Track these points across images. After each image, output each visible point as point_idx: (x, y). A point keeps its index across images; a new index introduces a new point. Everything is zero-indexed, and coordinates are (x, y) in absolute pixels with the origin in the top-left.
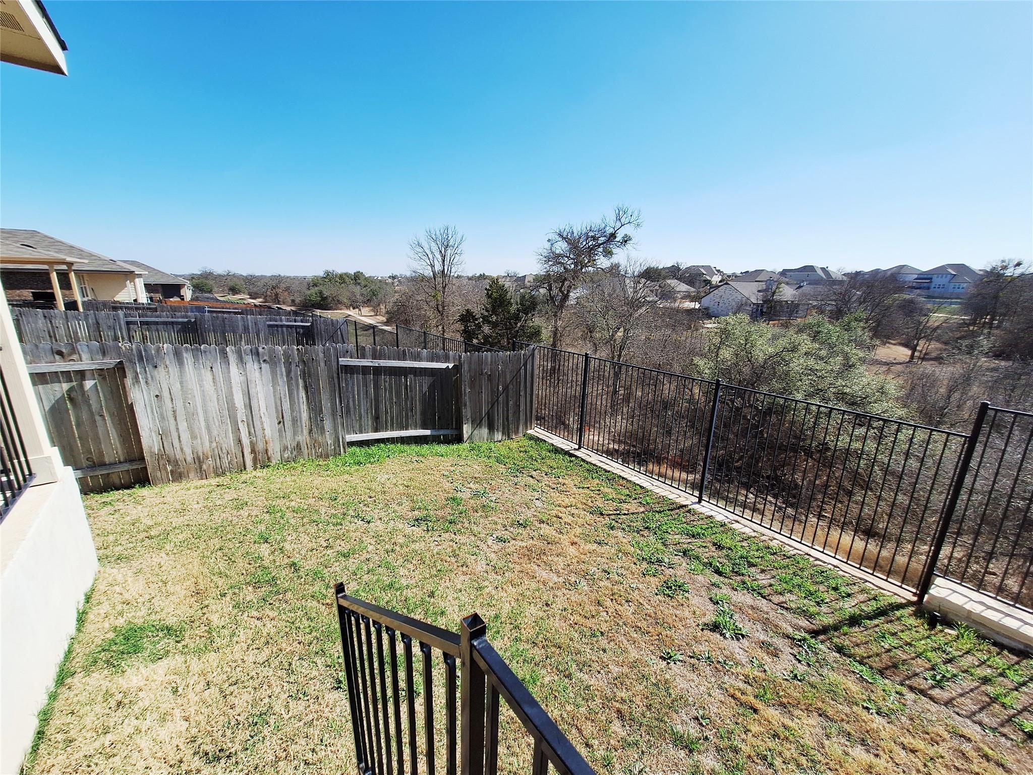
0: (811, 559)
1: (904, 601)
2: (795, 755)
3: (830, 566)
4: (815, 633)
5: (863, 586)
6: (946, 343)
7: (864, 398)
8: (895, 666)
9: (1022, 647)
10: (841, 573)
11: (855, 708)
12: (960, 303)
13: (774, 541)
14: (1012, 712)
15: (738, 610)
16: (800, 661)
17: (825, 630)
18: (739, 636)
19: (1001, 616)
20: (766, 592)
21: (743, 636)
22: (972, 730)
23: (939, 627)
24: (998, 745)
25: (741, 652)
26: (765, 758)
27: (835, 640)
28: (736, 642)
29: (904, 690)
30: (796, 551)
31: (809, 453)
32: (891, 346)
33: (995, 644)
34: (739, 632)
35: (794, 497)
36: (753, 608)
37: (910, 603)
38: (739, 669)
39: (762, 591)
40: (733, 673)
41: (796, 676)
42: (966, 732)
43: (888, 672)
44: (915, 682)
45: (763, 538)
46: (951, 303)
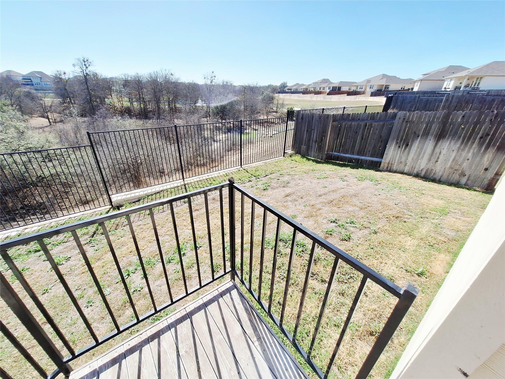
0: (73, 218)
1: (109, 209)
2: (111, 264)
3: (81, 216)
4: (93, 236)
5: (95, 213)
6: (60, 113)
7: (43, 147)
8: (118, 225)
9: (138, 199)
10: (86, 215)
11: (116, 242)
12: (53, 93)
13: (52, 223)
14: (144, 213)
15: (60, 253)
16: (94, 246)
17: (95, 233)
18: (68, 259)
19: (130, 195)
20: (66, 240)
21: (70, 258)
22: (140, 223)
23: (120, 208)
24: (145, 221)
25: (74, 262)
26: (105, 273)
27: (99, 233)
28: (69, 261)
29: (123, 228)
30: (65, 220)
31: (35, 185)
32: (35, 118)
33: (133, 203)
34: (67, 258)
35: (44, 209)
36: (65, 248)
37: (110, 208)
38: (78, 266)
39: (64, 241)
40: (77, 269)
41: (96, 250)
42: (139, 224)
43: (117, 228)
44: (124, 225)
45: (46, 225)
46: (49, 93)
